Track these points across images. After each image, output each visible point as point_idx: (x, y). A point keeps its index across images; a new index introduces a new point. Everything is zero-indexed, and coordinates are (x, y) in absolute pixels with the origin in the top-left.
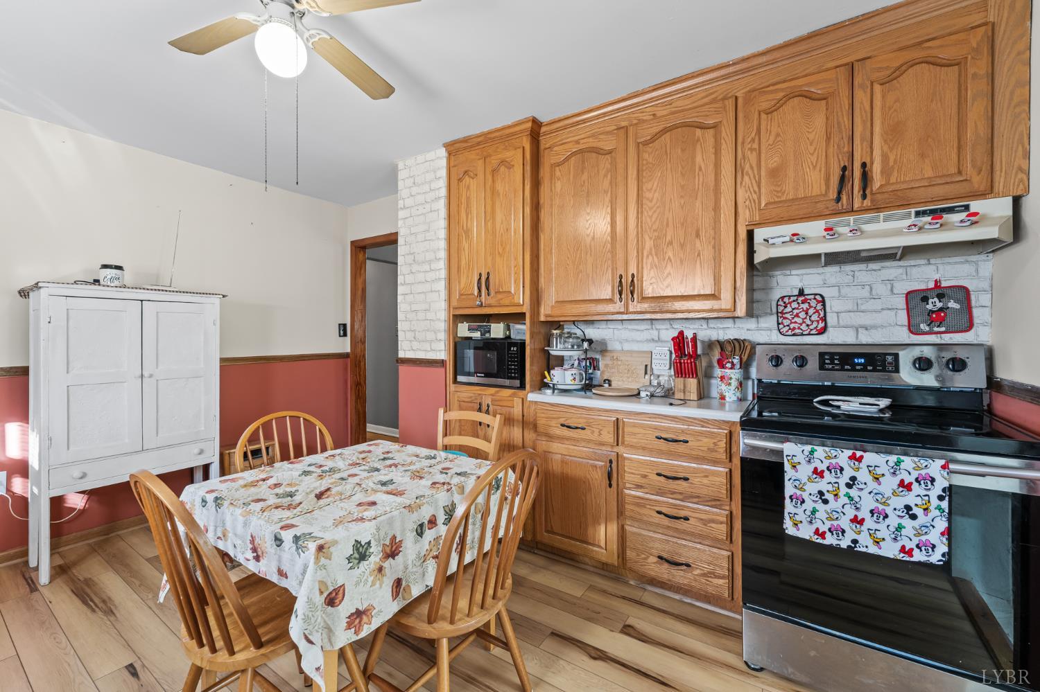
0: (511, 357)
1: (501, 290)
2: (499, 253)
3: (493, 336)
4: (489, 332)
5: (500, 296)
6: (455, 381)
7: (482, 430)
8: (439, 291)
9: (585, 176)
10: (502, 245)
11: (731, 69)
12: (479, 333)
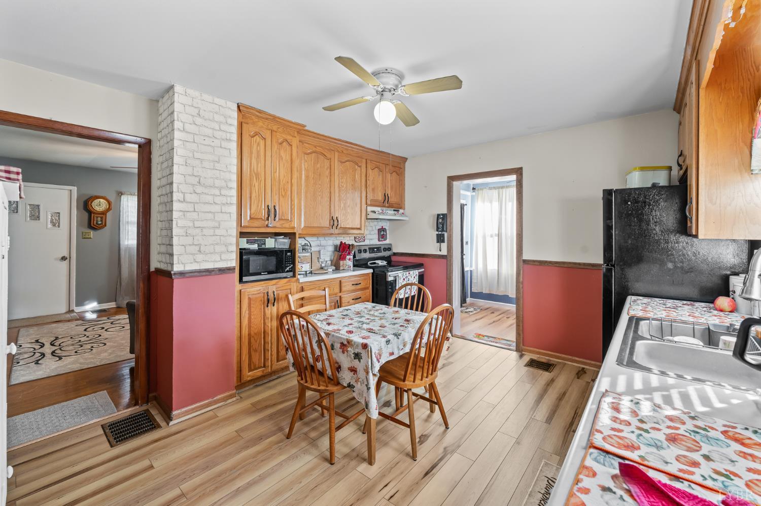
0: (287, 259)
1: (283, 218)
2: (282, 195)
3: (267, 246)
4: (265, 244)
5: (282, 222)
6: (241, 281)
7: (268, 310)
8: (230, 213)
9: (319, 166)
10: (284, 191)
11: (365, 150)
12: (257, 245)
